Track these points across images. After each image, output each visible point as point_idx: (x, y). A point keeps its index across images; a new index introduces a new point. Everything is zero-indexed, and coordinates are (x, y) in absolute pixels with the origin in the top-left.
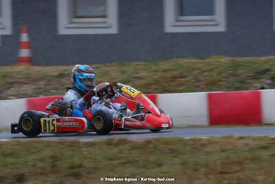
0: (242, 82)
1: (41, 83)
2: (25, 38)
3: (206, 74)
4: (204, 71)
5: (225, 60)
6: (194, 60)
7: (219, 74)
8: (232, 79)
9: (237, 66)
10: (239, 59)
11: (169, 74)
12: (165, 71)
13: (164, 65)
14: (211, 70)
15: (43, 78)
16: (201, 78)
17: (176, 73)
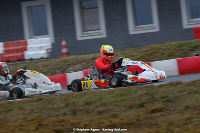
0: (186, 53)
1: (84, 63)
2: (64, 43)
3: (167, 51)
4: (166, 50)
5: (174, 43)
6: (159, 45)
7: (173, 50)
8: (180, 52)
9: (181, 46)
10: (182, 42)
11: (148, 53)
12: (146, 51)
13: (144, 49)
14: (169, 49)
15: (85, 60)
16: (165, 53)
17: (151, 52)
